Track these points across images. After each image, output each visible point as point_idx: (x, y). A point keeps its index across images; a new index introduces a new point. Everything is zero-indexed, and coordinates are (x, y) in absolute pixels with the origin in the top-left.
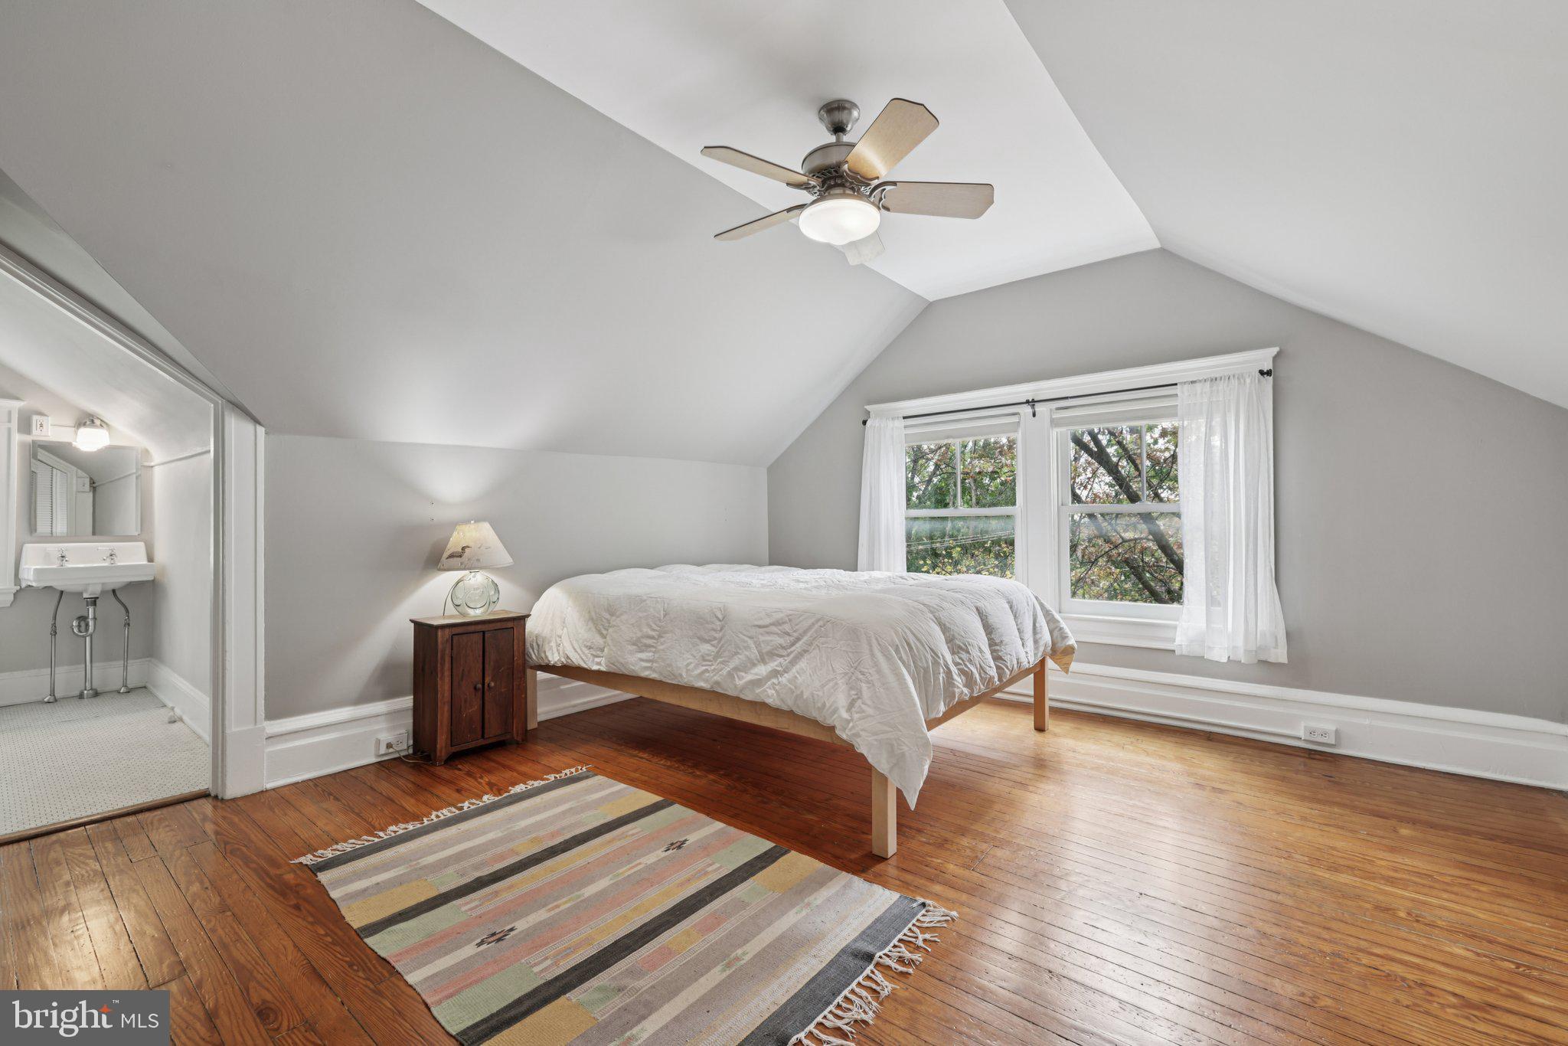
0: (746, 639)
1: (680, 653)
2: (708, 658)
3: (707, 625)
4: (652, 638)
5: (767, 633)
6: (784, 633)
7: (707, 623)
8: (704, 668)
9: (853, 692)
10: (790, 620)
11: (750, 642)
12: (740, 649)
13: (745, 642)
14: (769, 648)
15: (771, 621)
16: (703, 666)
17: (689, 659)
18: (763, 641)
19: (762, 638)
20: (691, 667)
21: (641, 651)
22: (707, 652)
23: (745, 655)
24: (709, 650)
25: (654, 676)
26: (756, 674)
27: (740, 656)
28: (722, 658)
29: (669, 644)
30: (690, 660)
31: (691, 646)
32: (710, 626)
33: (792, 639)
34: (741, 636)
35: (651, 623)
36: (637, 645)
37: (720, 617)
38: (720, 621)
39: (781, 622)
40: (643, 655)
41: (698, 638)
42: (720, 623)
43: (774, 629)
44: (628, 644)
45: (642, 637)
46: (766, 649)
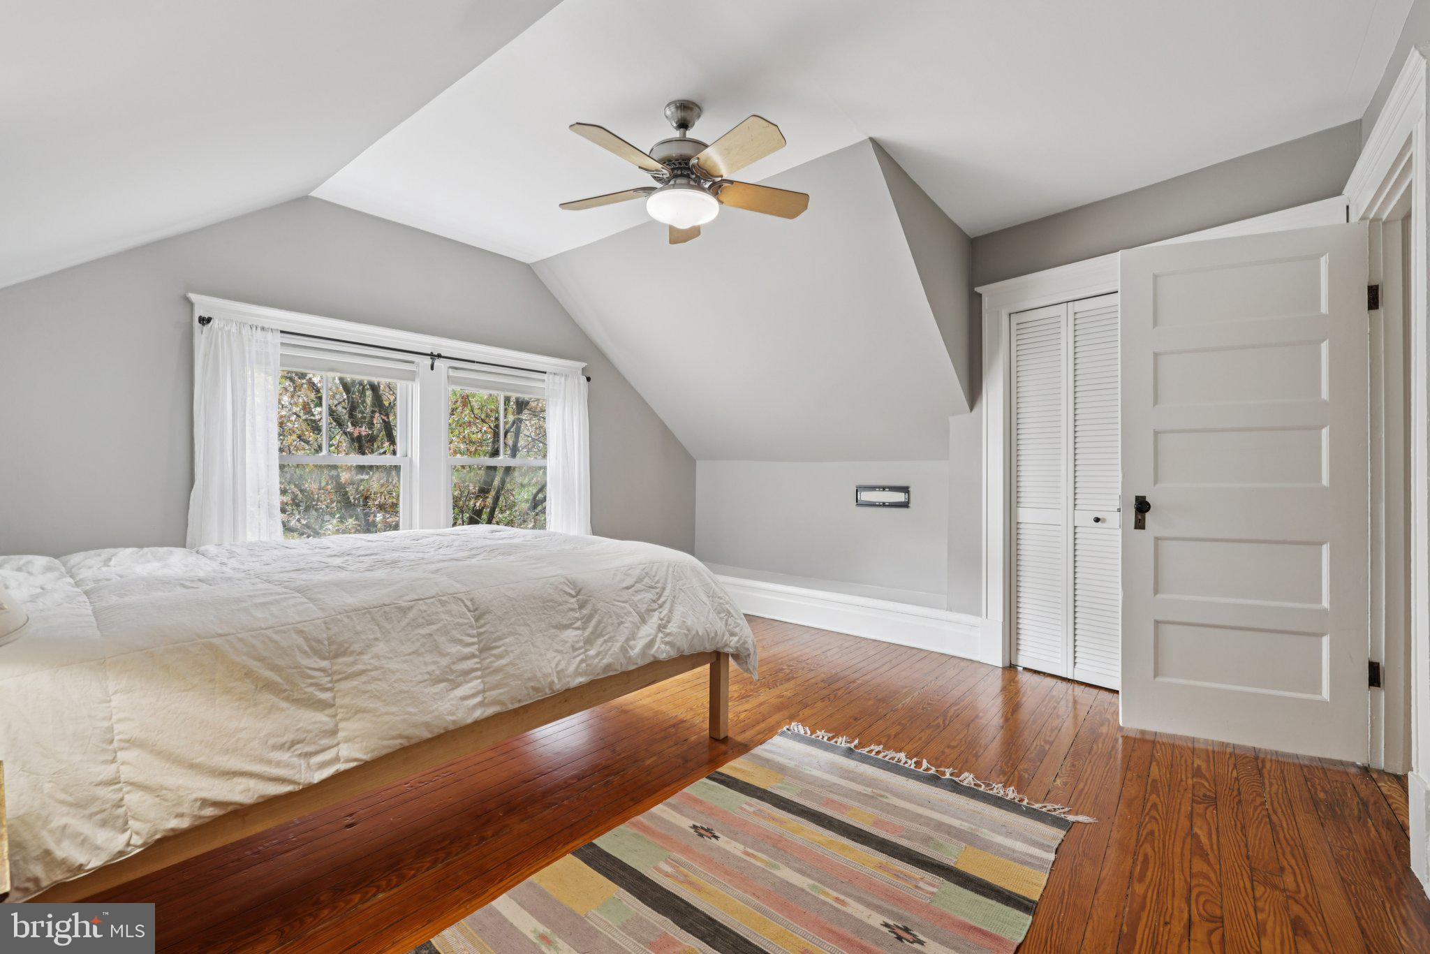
0: (623, 605)
1: (541, 655)
2: (578, 646)
3: (560, 607)
4: (473, 656)
5: (636, 592)
6: (649, 587)
7: (560, 604)
8: (578, 659)
9: (723, 615)
10: (647, 573)
11: (627, 606)
12: (622, 618)
13: (623, 608)
14: (645, 606)
15: (635, 580)
16: (574, 658)
17: (555, 657)
18: (638, 601)
19: (636, 599)
20: (563, 665)
21: (458, 685)
22: (576, 639)
23: (630, 621)
24: (576, 636)
25: (491, 711)
26: (647, 636)
27: (626, 625)
28: (603, 636)
29: (517, 652)
30: (556, 660)
31: (550, 641)
32: (565, 607)
33: (657, 590)
34: (617, 603)
35: (459, 636)
36: (447, 680)
37: (573, 593)
38: (573, 597)
39: (641, 577)
40: (460, 692)
41: (556, 627)
42: (575, 599)
43: (639, 586)
44: (426, 687)
45: (454, 663)
46: (643, 608)
